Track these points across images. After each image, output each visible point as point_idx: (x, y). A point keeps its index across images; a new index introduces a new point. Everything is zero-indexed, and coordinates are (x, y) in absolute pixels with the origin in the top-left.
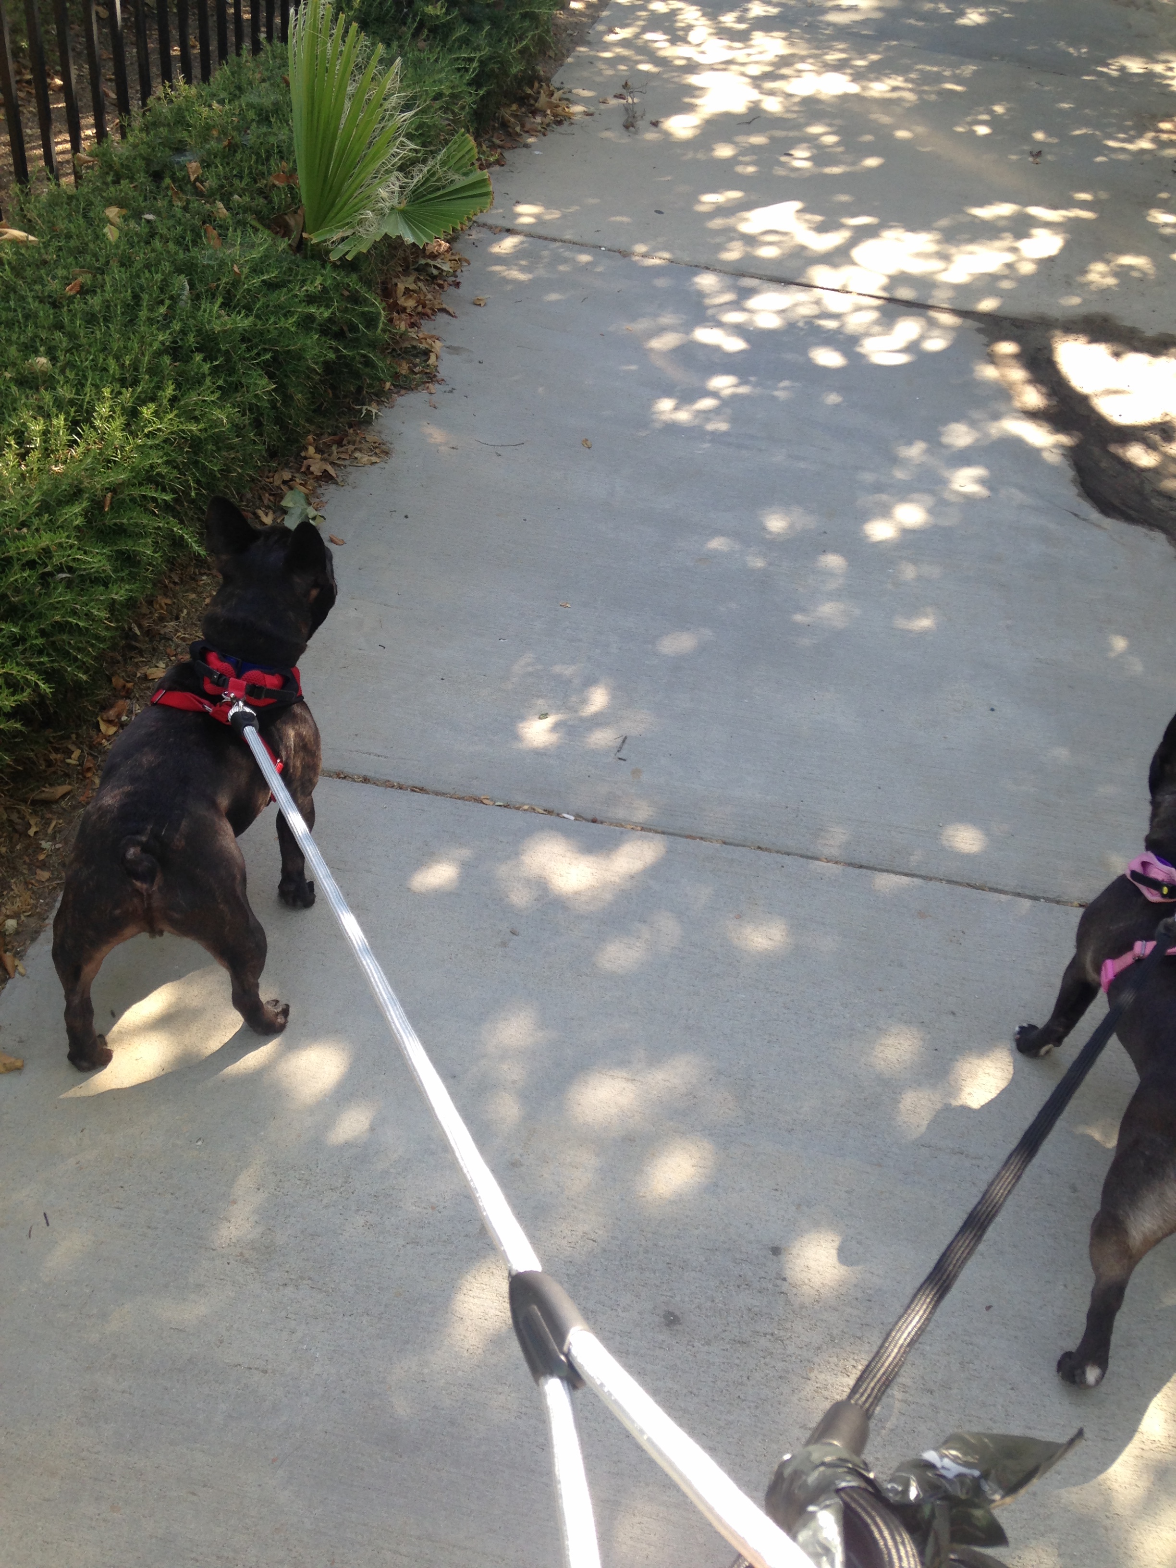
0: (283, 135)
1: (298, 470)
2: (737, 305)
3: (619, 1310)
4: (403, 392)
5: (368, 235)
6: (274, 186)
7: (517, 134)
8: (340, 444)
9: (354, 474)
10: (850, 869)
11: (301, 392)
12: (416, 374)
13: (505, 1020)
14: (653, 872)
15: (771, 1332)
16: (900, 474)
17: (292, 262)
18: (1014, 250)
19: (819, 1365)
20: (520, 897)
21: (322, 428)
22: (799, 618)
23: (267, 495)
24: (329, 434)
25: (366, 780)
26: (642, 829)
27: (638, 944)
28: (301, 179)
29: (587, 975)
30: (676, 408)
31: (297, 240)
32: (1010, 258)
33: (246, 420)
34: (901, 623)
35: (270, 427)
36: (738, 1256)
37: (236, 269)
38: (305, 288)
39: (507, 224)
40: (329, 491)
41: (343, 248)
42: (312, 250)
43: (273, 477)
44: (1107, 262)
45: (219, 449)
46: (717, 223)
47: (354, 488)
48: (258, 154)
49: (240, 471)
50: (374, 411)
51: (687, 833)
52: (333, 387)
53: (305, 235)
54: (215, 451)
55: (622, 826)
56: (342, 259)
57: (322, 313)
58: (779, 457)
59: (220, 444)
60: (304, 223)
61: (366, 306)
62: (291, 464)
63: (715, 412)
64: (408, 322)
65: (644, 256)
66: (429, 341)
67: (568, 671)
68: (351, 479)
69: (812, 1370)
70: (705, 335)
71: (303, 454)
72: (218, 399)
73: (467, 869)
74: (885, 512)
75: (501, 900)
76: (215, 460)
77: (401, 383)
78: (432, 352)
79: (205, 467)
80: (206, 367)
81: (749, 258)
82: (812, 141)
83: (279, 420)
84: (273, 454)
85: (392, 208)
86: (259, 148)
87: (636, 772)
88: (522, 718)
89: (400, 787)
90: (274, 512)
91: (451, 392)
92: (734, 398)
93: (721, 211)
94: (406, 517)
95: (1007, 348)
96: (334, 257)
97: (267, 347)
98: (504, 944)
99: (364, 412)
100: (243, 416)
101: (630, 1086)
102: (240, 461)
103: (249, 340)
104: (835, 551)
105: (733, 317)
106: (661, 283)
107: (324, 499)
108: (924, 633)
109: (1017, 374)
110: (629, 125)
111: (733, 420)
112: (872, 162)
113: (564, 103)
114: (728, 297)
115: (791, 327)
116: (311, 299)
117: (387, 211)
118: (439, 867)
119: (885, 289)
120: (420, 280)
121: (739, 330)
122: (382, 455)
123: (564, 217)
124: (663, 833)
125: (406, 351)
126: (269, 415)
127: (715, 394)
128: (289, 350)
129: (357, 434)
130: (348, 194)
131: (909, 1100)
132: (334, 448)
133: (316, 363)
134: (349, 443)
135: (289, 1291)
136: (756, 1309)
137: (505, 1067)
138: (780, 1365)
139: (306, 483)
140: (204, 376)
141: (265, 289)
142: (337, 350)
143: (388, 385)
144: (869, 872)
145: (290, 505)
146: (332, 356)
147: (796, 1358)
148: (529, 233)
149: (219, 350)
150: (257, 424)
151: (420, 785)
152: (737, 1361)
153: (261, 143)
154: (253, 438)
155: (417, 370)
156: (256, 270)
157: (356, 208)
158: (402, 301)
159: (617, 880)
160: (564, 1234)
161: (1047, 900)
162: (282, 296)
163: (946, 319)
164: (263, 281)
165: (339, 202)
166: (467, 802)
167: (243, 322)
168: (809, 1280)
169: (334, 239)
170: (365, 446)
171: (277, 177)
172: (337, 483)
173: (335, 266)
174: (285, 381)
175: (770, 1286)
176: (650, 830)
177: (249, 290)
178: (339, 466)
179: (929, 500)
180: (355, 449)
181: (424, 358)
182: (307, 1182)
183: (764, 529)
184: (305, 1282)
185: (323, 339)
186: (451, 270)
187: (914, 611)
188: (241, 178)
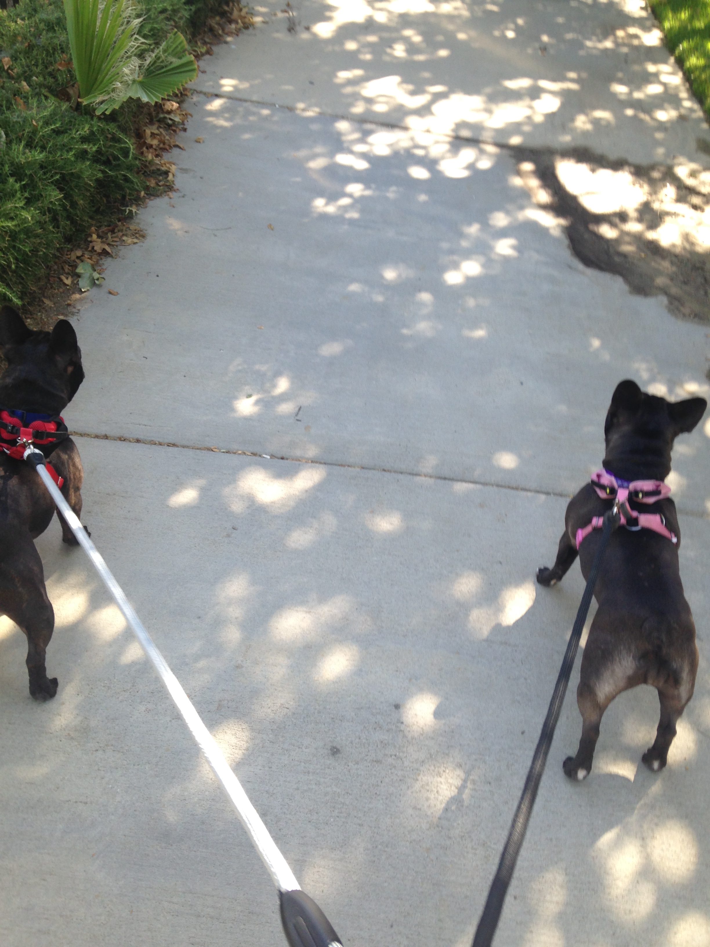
0: (63, 38)
1: (86, 249)
2: (362, 140)
3: (304, 748)
4: (152, 198)
5: (118, 98)
6: (59, 70)
7: (220, 35)
8: (113, 232)
9: (123, 251)
10: (439, 481)
11: (82, 199)
12: (160, 186)
13: (230, 581)
14: (319, 487)
15: (394, 754)
16: (464, 244)
17: (71, 117)
18: (531, 107)
19: (423, 772)
20: (237, 507)
21: (101, 222)
22: (405, 331)
23: (67, 266)
24: (106, 226)
25: (138, 441)
26: (312, 462)
27: (311, 531)
28: (75, 64)
29: (280, 551)
30: (327, 204)
31: (75, 104)
32: (528, 112)
33: (47, 218)
34: (467, 333)
35: (64, 223)
36: (374, 711)
37: (34, 123)
38: (79, 133)
39: (216, 92)
40: (107, 262)
41: (103, 107)
42: (85, 109)
43: (70, 254)
44: (586, 114)
45: (28, 237)
46: (348, 90)
47: (123, 259)
48: (47, 51)
49: (44, 251)
50: (134, 210)
51: (340, 463)
52: (107, 196)
53: (79, 100)
54: (26, 238)
55: (299, 460)
56: (104, 114)
57: (91, 148)
58: (391, 233)
59: (30, 234)
60: (79, 93)
61: (122, 144)
62: (82, 246)
63: (351, 207)
64: (154, 153)
65: (304, 110)
66: (168, 165)
67: (264, 368)
68: (121, 253)
69: (419, 775)
70: (342, 159)
71: (89, 239)
72: (25, 205)
73: (204, 491)
74: (456, 266)
75: (226, 509)
76: (26, 244)
77: (151, 192)
78: (169, 172)
79: (20, 249)
80: (17, 186)
81: (368, 112)
82: (406, 40)
83: (69, 217)
84: (68, 239)
85: (134, 81)
86: (48, 47)
87: (307, 428)
88: (236, 398)
89: (160, 444)
90: (72, 277)
91: (183, 197)
92: (362, 198)
93: (351, 82)
94: (158, 276)
95: (528, 166)
96: (98, 113)
97: (57, 171)
98: (228, 536)
99: (128, 211)
100: (44, 215)
101: (308, 616)
102: (44, 244)
103: (46, 168)
104: (426, 290)
105: (360, 148)
106: (315, 127)
107: (104, 267)
108: (480, 340)
109: (534, 183)
110: (291, 29)
111: (362, 211)
112: (443, 53)
113: (249, 16)
114: (356, 136)
115: (396, 154)
116: (84, 139)
117: (130, 82)
118: (186, 491)
119: (453, 130)
120: (161, 127)
121: (364, 156)
122: (141, 238)
123: (252, 86)
124: (325, 464)
125: (153, 172)
126: (62, 215)
127: (350, 196)
128: (72, 173)
129: (124, 225)
130: (105, 72)
131: (475, 615)
132: (109, 235)
133: (91, 180)
134: (119, 231)
135: (100, 753)
136: (386, 742)
137: (231, 609)
138: (400, 773)
139: (91, 257)
140: (16, 192)
141: (54, 135)
142: (103, 172)
143: (143, 193)
144: (450, 482)
145: (82, 271)
146: (100, 175)
147: (410, 768)
148: (229, 97)
149: (26, 175)
150: (55, 220)
151: (172, 442)
152: (375, 773)
153: (49, 43)
154: (52, 229)
155: (161, 184)
156: (47, 123)
157: (110, 81)
158: (149, 141)
159: (297, 493)
160: (269, 706)
161: (555, 494)
162: (65, 139)
163: (491, 149)
164: (52, 129)
165: (100, 78)
166: (203, 451)
167: (39, 156)
168: (417, 722)
169: (97, 101)
170: (129, 232)
171: (60, 64)
172: (112, 257)
173: (99, 118)
174: (71, 192)
175: (394, 727)
176: (316, 462)
177: (44, 136)
178: (113, 245)
179: (482, 259)
180: (123, 235)
181: (165, 176)
182: (109, 688)
183: (382, 277)
184: (109, 748)
185: (95, 165)
186: (181, 121)
187: (475, 326)
188: (37, 66)
